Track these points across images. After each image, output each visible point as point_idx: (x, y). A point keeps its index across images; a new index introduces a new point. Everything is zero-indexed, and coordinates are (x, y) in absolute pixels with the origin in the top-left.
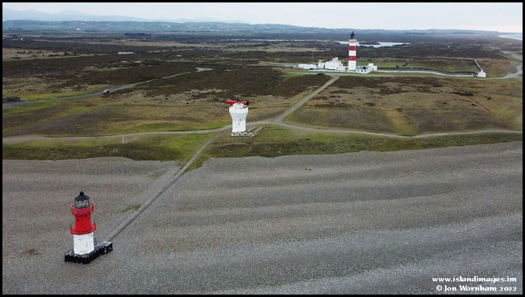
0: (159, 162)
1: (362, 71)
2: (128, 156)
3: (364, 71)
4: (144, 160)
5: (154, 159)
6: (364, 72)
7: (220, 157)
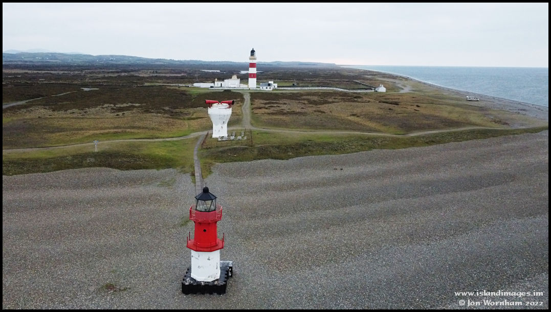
0: (154, 171)
1: (267, 88)
2: (110, 166)
3: (268, 87)
4: (134, 169)
5: (147, 168)
6: (268, 89)
7: (225, 162)
